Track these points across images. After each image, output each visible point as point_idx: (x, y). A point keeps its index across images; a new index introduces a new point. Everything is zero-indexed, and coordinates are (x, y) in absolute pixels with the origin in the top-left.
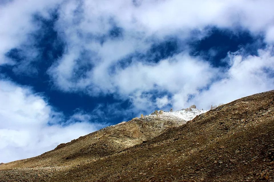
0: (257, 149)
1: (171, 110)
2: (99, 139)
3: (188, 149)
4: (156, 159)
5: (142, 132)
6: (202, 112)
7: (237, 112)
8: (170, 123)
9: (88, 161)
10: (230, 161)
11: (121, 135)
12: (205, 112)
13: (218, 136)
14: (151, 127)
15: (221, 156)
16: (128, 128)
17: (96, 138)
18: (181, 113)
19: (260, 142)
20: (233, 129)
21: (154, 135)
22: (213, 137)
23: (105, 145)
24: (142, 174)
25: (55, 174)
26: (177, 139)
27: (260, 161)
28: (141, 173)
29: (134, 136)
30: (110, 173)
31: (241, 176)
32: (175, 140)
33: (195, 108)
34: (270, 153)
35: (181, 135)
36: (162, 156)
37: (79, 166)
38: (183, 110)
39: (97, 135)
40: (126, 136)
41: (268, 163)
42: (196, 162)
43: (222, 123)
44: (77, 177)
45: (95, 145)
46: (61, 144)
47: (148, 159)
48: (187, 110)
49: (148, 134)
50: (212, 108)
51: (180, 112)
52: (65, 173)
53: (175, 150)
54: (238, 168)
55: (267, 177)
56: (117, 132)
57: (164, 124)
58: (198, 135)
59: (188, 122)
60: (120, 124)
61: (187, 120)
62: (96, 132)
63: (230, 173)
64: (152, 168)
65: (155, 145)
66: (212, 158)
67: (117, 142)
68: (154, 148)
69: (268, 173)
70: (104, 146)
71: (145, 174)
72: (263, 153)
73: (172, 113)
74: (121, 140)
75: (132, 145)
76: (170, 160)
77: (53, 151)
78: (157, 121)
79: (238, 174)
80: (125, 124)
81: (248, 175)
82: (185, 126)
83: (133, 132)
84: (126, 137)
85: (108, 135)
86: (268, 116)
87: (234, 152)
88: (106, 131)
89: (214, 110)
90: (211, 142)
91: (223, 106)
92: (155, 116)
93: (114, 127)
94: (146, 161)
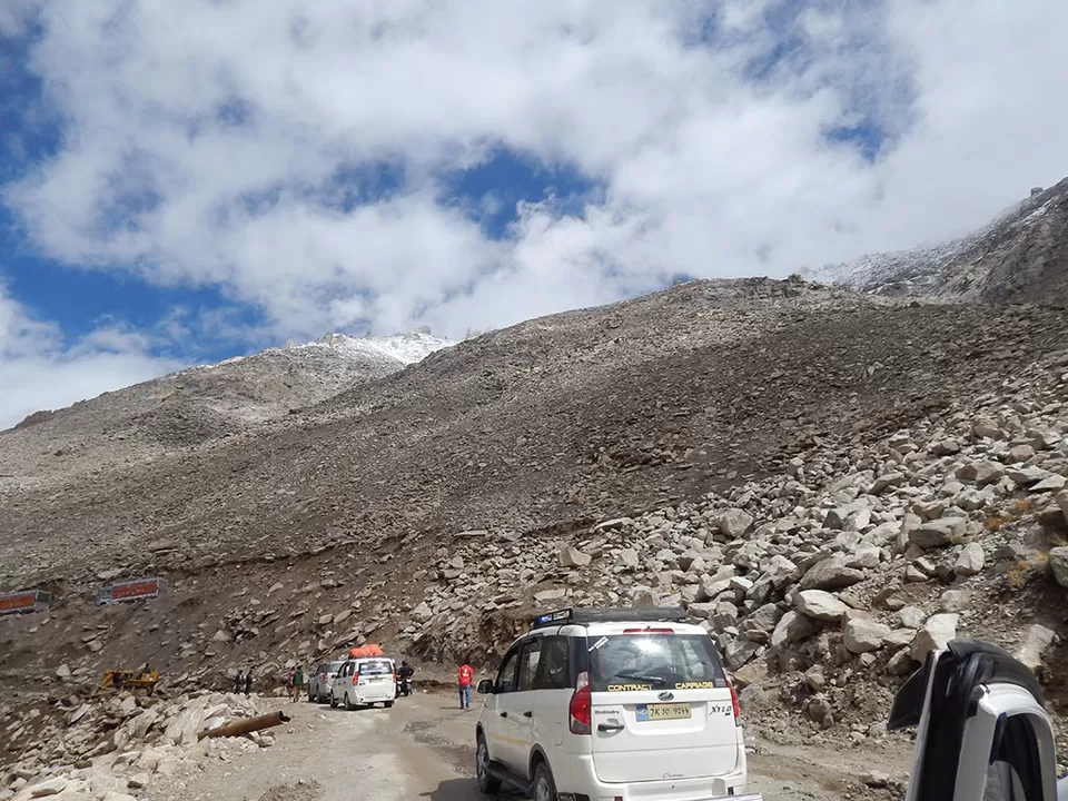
0: (565, 436)
1: (369, 335)
2: (164, 400)
3: (406, 431)
4: (323, 455)
5: (289, 387)
6: (444, 344)
7: (525, 350)
8: (363, 365)
9: (127, 461)
10: (503, 463)
11: (228, 392)
12: (453, 344)
13: (479, 404)
14: (312, 375)
15: (483, 450)
16: (248, 375)
17: (152, 397)
18: (394, 345)
19: (572, 421)
20: (514, 388)
21: (320, 396)
22: (468, 405)
23: (180, 417)
24: (284, 494)
25: (16, 499)
26: (381, 407)
27: (570, 463)
28: (281, 491)
29: (265, 396)
30: (192, 493)
31: (525, 496)
32: (375, 408)
33: (429, 333)
34: (592, 446)
35: (389, 397)
36: (339, 447)
37: (96, 473)
38: (396, 335)
39: (158, 389)
40: (244, 394)
41: (585, 468)
42: (424, 463)
43: (490, 374)
44: (92, 504)
45: (149, 418)
46: (40, 413)
47: (301, 455)
48: (406, 337)
49: (305, 391)
50: (468, 335)
51: (390, 340)
52: (52, 495)
53: (373, 433)
54: (520, 478)
55: (581, 499)
56: (219, 383)
57: (349, 369)
58: (432, 398)
59: (410, 366)
60: (228, 361)
61: (407, 361)
62: (154, 381)
63: (502, 488)
64: (312, 478)
65: (323, 419)
66: (461, 455)
67: (218, 409)
68: (320, 427)
69: (584, 490)
70: (177, 421)
71: (293, 493)
72: (576, 445)
73: (370, 342)
74: (228, 405)
75: (261, 419)
76: (360, 457)
77: (9, 431)
78: (330, 361)
79: (520, 491)
80: (240, 363)
81: (541, 494)
82: (400, 375)
83: (262, 386)
84: (242, 397)
85: (192, 390)
86: (593, 363)
87: (514, 440)
88: (186, 381)
89: (475, 342)
90: (463, 417)
91: (493, 334)
92: (325, 345)
93: (210, 370)
94: (297, 461)
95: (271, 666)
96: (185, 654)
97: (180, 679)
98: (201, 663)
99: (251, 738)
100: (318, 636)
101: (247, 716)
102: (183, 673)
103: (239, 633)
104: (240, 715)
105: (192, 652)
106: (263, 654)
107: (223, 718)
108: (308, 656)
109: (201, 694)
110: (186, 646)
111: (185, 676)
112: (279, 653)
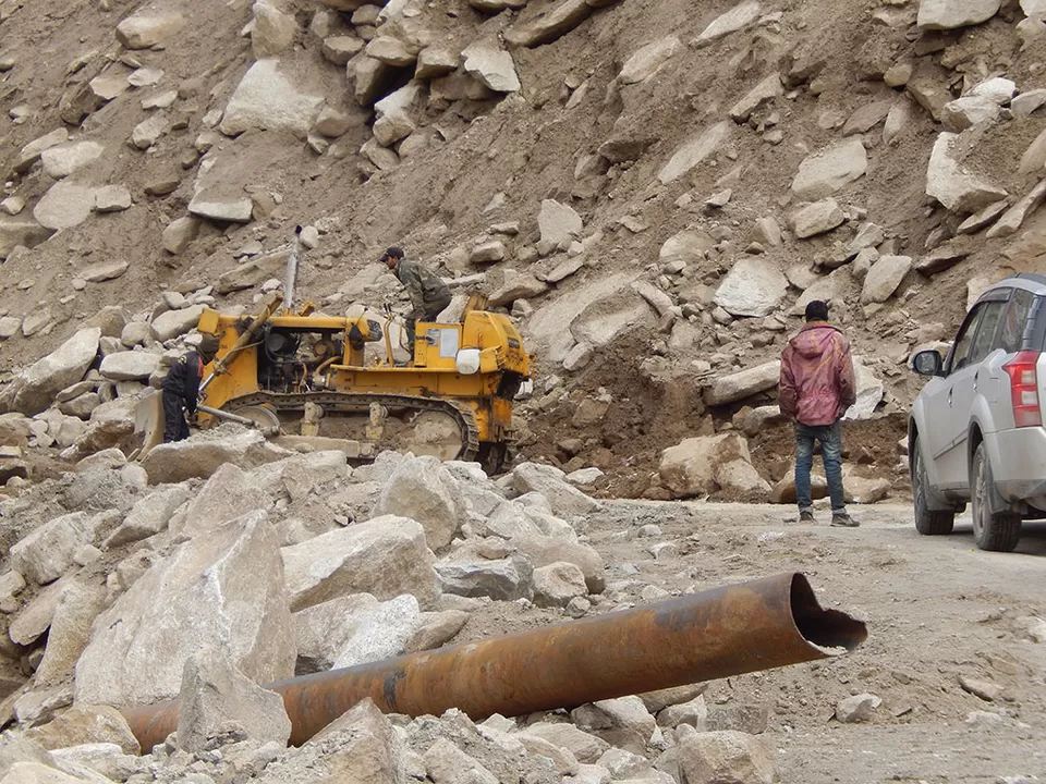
95: (623, 300)
96: (63, 208)
97: (56, 362)
98: (170, 263)
99: (611, 730)
100: (918, 107)
101: (542, 600)
102: (64, 325)
103: (392, 76)
104: (496, 588)
105: (108, 197)
106: (558, 222)
107: (407, 603)
108: (862, 245)
109: (221, 456)
110: (62, 153)
111: (81, 344)
112: (666, 219)
